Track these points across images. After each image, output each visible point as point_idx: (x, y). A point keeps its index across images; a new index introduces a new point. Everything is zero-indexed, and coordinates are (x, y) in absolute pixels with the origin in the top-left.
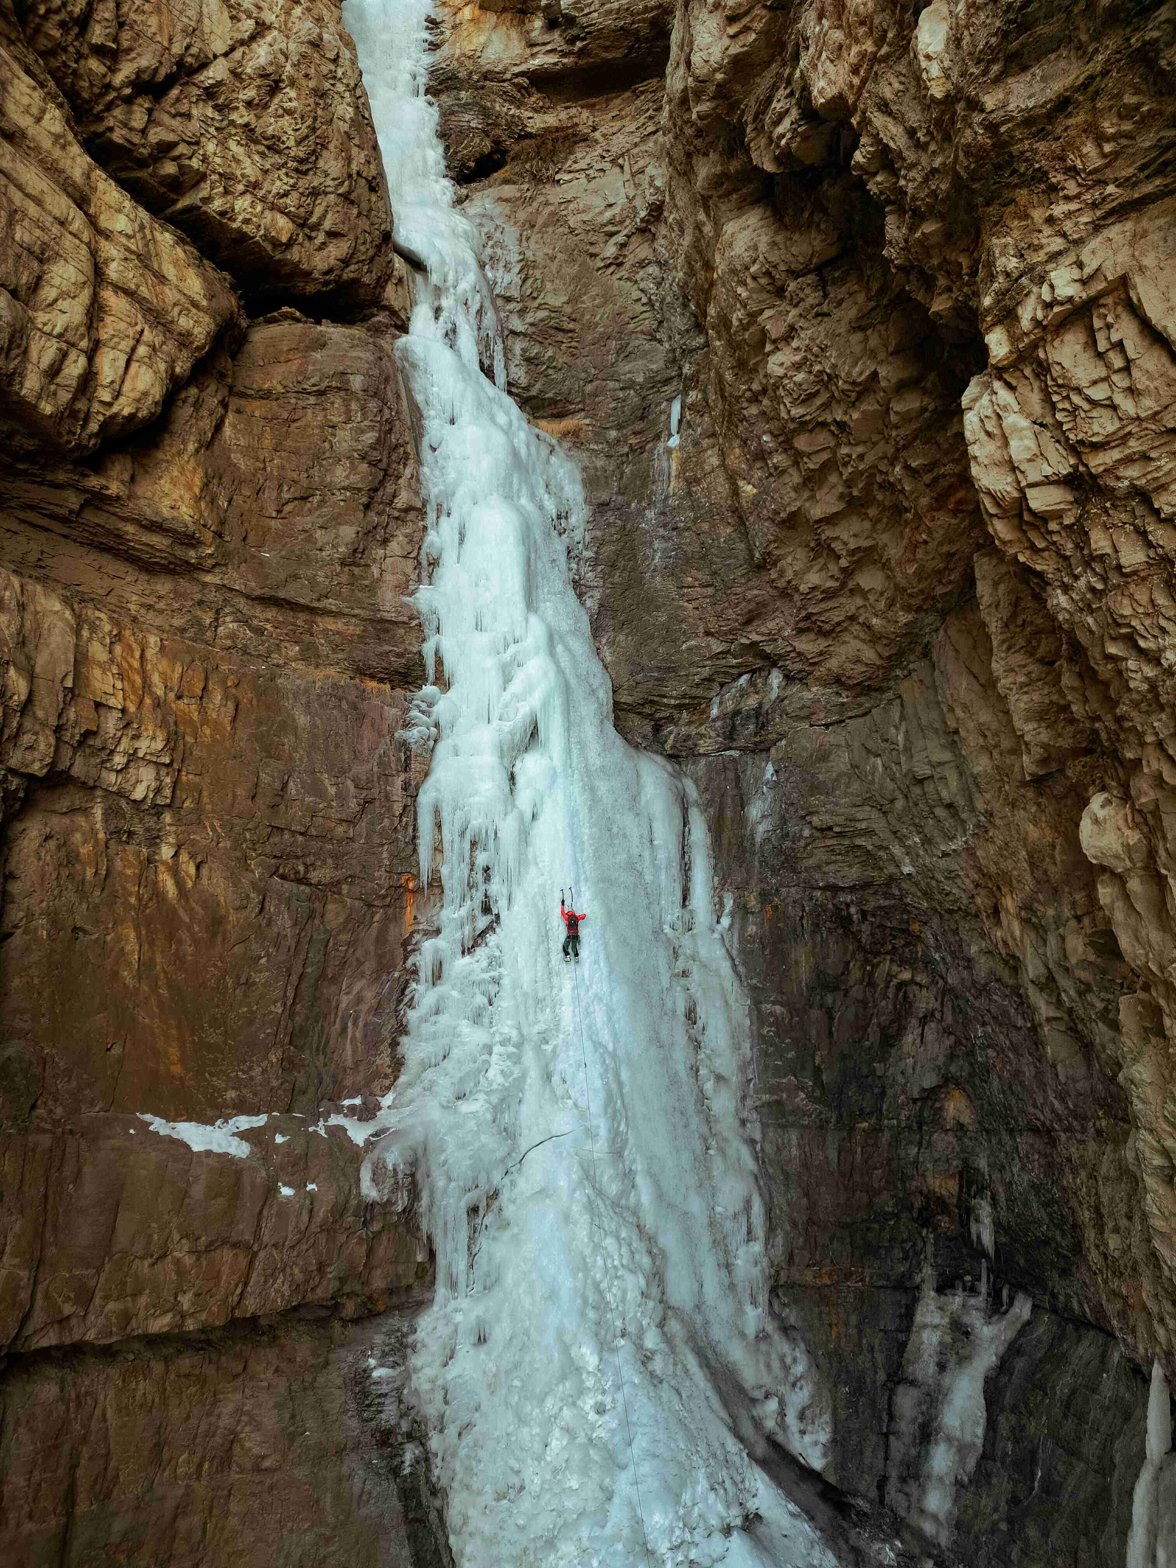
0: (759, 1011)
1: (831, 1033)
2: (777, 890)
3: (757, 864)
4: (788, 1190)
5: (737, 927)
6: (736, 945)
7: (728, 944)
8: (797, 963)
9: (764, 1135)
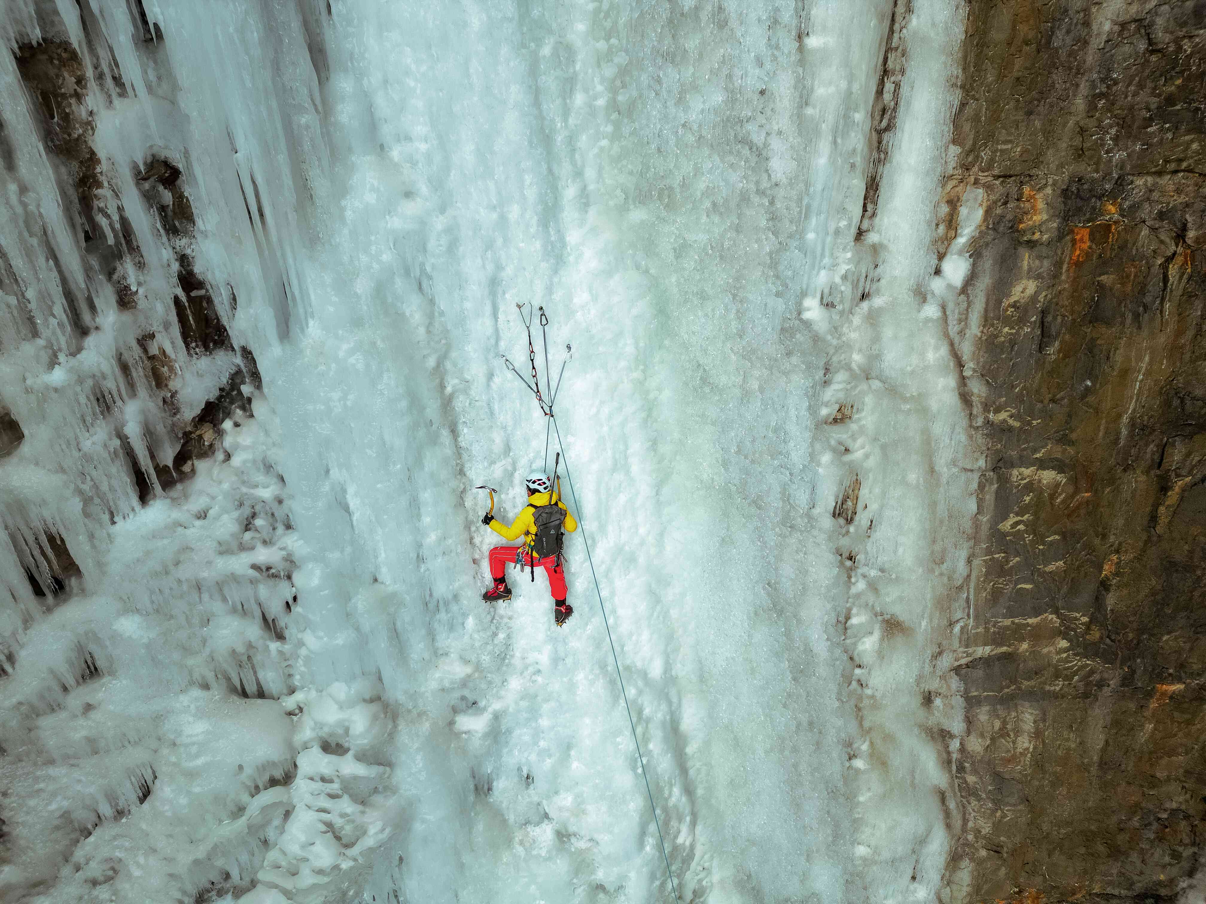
0: (1003, 481)
1: (1153, 519)
2: (1120, 182)
3: (1080, 103)
4: (998, 804)
5: (985, 282)
6: (975, 328)
7: (953, 329)
8: (1125, 373)
9: (969, 721)
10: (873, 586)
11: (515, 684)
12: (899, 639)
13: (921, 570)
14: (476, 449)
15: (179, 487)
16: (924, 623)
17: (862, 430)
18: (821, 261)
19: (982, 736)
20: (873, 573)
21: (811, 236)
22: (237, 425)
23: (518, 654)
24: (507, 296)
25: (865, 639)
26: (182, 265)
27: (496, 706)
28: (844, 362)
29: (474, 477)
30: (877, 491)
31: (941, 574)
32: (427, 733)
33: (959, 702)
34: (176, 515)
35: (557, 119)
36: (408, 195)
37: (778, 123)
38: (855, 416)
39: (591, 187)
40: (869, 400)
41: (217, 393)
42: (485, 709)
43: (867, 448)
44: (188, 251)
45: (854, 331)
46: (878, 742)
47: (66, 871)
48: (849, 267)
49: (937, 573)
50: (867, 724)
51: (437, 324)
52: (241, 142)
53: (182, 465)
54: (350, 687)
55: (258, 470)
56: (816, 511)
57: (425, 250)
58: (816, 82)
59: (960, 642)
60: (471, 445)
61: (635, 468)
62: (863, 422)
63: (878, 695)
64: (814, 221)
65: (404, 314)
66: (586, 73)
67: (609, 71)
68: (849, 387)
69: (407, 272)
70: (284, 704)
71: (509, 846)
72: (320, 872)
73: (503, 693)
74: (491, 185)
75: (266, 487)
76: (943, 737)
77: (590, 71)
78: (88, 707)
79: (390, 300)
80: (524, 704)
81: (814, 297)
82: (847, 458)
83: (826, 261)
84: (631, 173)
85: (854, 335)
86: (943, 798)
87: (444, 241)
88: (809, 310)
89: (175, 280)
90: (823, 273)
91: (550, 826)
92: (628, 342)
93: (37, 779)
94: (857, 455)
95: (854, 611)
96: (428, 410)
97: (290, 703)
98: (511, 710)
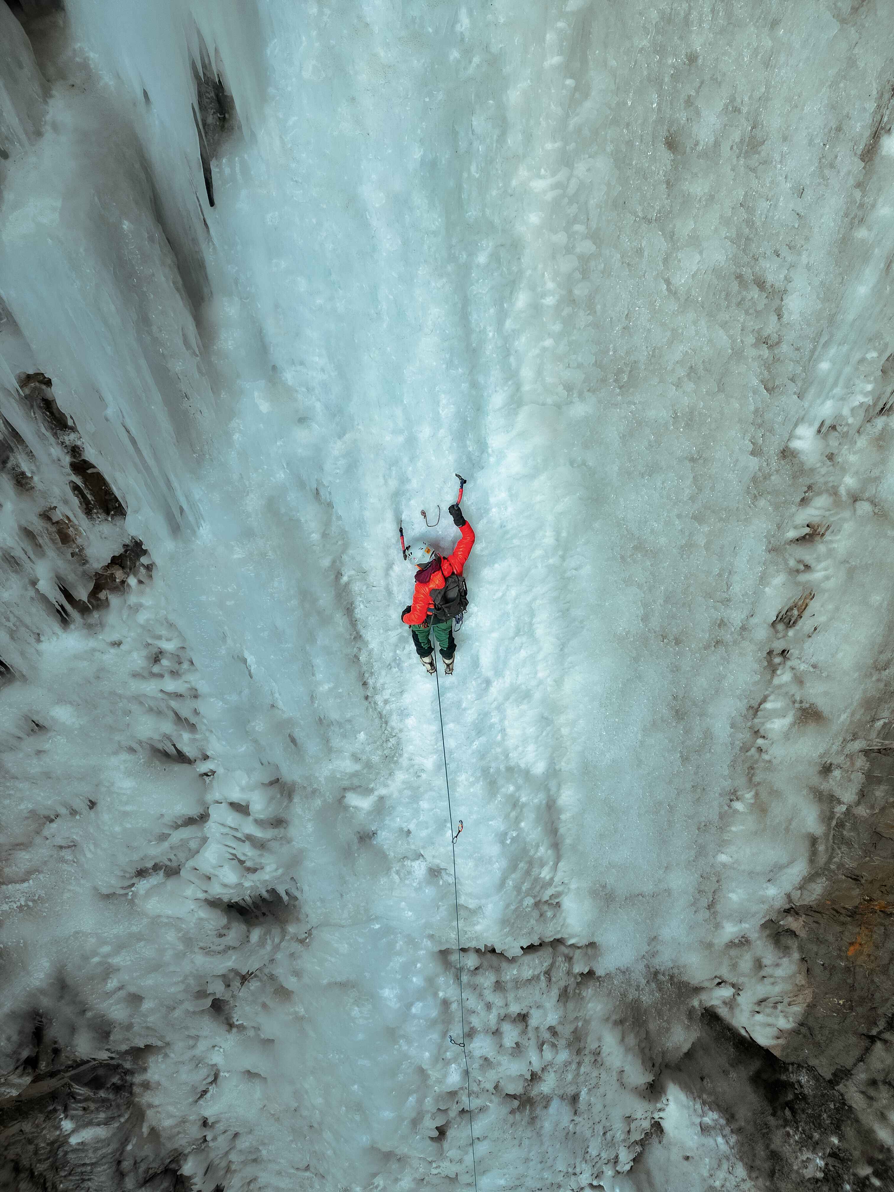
10: (799, 680)
11: (400, 776)
12: (811, 727)
13: (856, 675)
14: (371, 620)
15: (96, 614)
16: (843, 717)
17: (830, 553)
18: (831, 389)
19: (872, 807)
20: (803, 667)
21: (824, 366)
22: (140, 582)
23: (406, 755)
24: (412, 502)
25: (776, 720)
26: (74, 456)
27: (383, 791)
28: (831, 484)
29: (370, 639)
30: (830, 607)
31: (878, 680)
32: (318, 808)
33: (858, 778)
34: (92, 643)
35: (489, 328)
36: (302, 420)
37: (809, 255)
38: (827, 537)
39: (526, 388)
40: (848, 527)
41: (122, 550)
42: (372, 791)
43: (830, 571)
44: (79, 443)
45: (855, 453)
46: (764, 795)
47: (38, 840)
48: (866, 400)
49: (874, 679)
50: (756, 779)
51: (333, 529)
52: (109, 398)
53: (98, 593)
54: (249, 777)
55: (162, 624)
56: (754, 621)
57: (322, 469)
58: (880, 200)
59: (878, 735)
60: (367, 618)
61: (540, 631)
62: (835, 545)
63: (775, 762)
64: (832, 351)
65: (298, 521)
66: (535, 269)
67: (566, 265)
68: (827, 513)
69: (302, 484)
70: (198, 770)
71: (387, 873)
72: (225, 886)
73: (389, 782)
74: (399, 412)
75: (168, 640)
76: (831, 801)
77: (540, 266)
78: (39, 752)
79: (283, 510)
80: (407, 792)
81: (811, 424)
82: (804, 578)
83: (838, 391)
84: (580, 366)
85: (852, 458)
86: (813, 841)
87: (342, 462)
88: (799, 438)
89: (68, 470)
90: (829, 404)
91: (425, 863)
92: (548, 534)
93: (8, 788)
94: (817, 575)
95: (771, 698)
96: (321, 602)
97: (204, 767)
98: (394, 796)
